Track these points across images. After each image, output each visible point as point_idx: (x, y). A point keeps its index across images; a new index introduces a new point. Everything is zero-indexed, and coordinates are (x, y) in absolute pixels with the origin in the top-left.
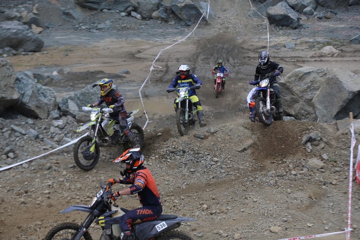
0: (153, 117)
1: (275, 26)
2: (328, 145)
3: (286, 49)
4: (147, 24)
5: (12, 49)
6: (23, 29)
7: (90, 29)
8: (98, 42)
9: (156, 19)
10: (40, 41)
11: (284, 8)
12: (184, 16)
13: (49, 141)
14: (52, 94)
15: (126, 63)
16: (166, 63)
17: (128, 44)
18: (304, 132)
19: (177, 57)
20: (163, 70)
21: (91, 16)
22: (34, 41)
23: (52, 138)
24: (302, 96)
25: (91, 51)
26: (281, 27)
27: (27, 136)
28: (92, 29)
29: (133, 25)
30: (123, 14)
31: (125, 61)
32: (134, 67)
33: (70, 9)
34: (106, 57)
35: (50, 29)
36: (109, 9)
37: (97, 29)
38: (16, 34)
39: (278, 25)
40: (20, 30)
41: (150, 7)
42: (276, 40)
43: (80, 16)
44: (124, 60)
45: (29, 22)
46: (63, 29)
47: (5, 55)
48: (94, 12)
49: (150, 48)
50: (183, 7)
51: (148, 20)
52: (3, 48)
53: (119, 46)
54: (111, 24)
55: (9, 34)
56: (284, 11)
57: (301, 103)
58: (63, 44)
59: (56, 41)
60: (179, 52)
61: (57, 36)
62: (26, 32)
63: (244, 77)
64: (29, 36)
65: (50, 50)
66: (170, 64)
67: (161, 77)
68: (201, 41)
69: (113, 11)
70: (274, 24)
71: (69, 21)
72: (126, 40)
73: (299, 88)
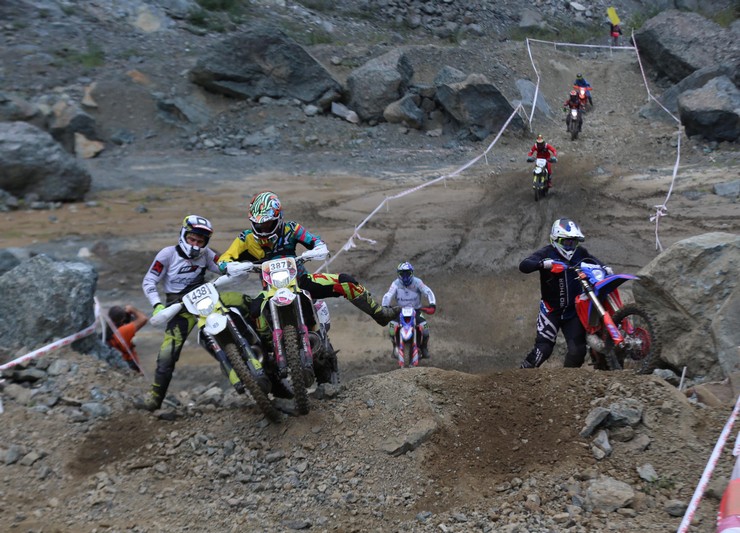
1: (700, 140)
3: (715, 198)
4: (370, 135)
5: (7, 194)
6: (37, 141)
7: (224, 147)
8: (238, 179)
9: (394, 122)
11: (722, 94)
12: (467, 116)
16: (390, 232)
17: (311, 184)
18: (596, 401)
19: (424, 216)
20: (377, 249)
21: (231, 115)
22: (66, 173)
24: (699, 314)
25: (213, 200)
26: (714, 143)
28: (230, 147)
29: (335, 138)
30: (312, 109)
33: (176, 95)
35: (123, 146)
36: (276, 97)
37: (242, 148)
38: (18, 154)
39: (707, 138)
40: (29, 145)
41: (378, 91)
42: (697, 175)
43: (202, 113)
45: (69, 127)
46: (157, 147)
48: (236, 105)
49: (363, 195)
50: (463, 90)
51: (373, 126)
54: (278, 134)
55: (1, 155)
56: (724, 102)
57: (695, 331)
58: (145, 184)
59: (131, 177)
60: (435, 204)
61: (140, 164)
62: (46, 150)
64: (53, 162)
65: (109, 197)
66: (400, 233)
67: (367, 268)
68: (500, 179)
69: (285, 102)
70: (699, 136)
71: (173, 127)
72: (309, 175)
73: (690, 290)
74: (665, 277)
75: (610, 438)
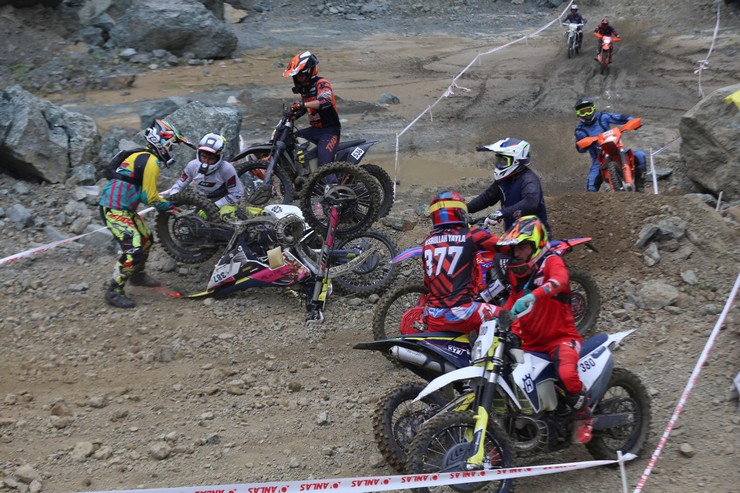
0: (409, 192)
1: (736, 7)
2: (703, 249)
5: (169, 53)
6: (193, 10)
7: (345, 14)
8: (357, 39)
10: (230, 36)
13: (56, 232)
14: (87, 130)
15: (398, 81)
16: (482, 82)
17: (417, 43)
18: (648, 219)
19: (510, 69)
20: (471, 95)
22: (217, 36)
23: (67, 224)
24: (734, 149)
25: (337, 57)
27: (6, 219)
28: (351, 13)
29: (437, 5)
31: (398, 77)
32: (411, 90)
34: (362, 69)
35: (263, 13)
37: (361, 14)
38: (177, 21)
40: (186, 13)
42: (734, 36)
44: (397, 74)
46: (290, 14)
47: (153, 66)
49: (459, 52)
52: (151, 51)
53: (398, 47)
55: (162, 22)
57: (731, 163)
58: (281, 44)
59: (270, 38)
60: (519, 59)
61: (276, 28)
62: (200, 17)
63: (639, 110)
64: (206, 26)
65: (252, 55)
66: (490, 83)
67: (463, 111)
70: (735, 4)
72: (416, 35)
73: (726, 130)
74: (706, 119)
75: (659, 249)
